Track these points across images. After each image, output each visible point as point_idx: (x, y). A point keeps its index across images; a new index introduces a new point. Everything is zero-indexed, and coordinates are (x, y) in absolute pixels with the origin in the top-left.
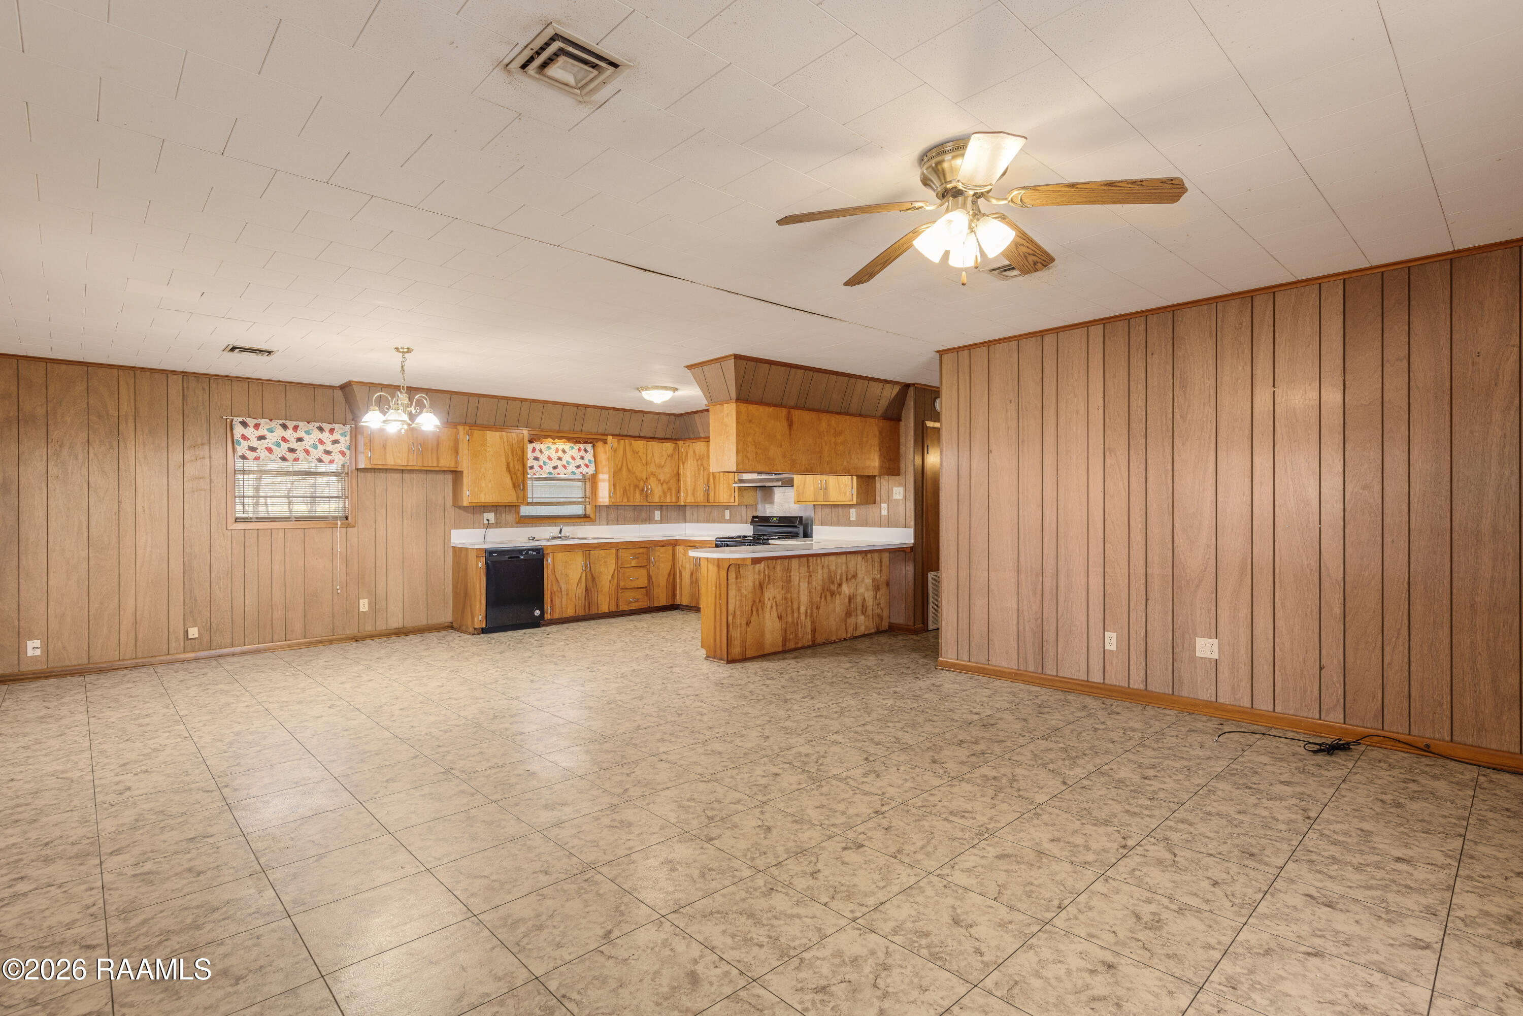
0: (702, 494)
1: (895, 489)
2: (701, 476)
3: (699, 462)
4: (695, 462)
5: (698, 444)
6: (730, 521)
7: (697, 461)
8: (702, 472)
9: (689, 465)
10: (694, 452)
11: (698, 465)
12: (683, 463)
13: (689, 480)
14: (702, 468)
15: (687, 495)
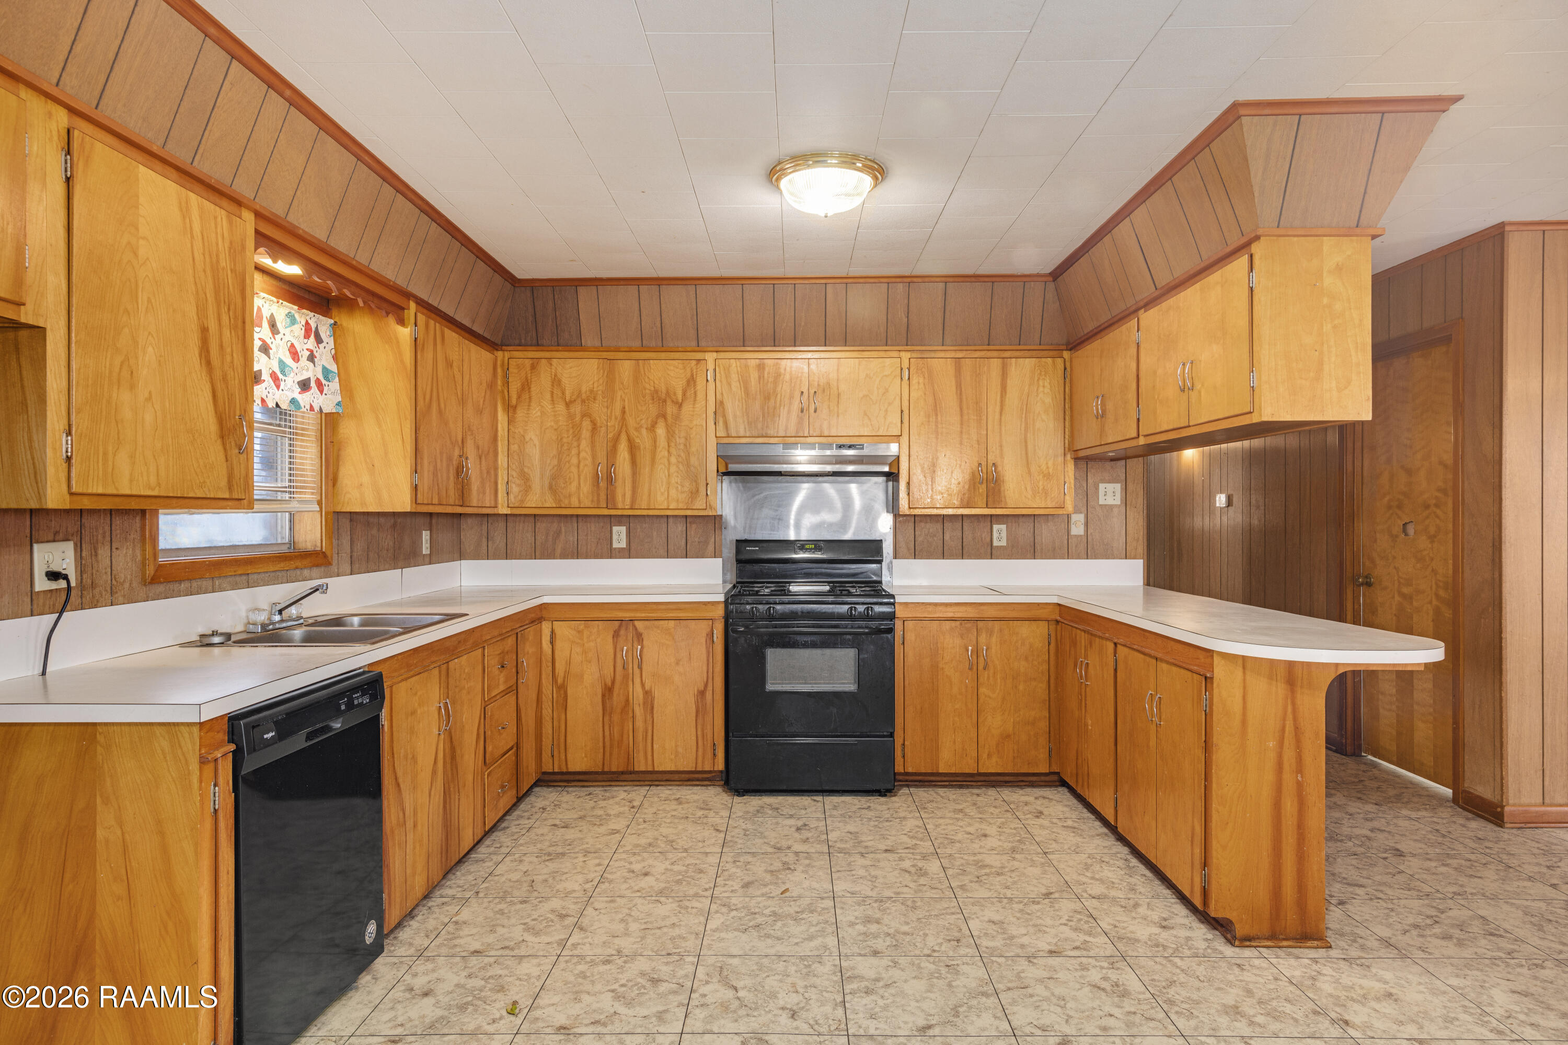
0: (586, 487)
1: (1102, 486)
2: (584, 444)
3: (577, 409)
4: (561, 407)
5: (570, 363)
6: (628, 553)
7: (568, 405)
8: (586, 433)
9: (536, 412)
10: (556, 382)
11: (571, 417)
12: (510, 409)
13: (534, 452)
14: (586, 424)
15: (527, 489)
